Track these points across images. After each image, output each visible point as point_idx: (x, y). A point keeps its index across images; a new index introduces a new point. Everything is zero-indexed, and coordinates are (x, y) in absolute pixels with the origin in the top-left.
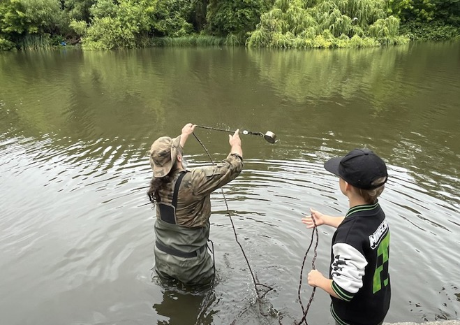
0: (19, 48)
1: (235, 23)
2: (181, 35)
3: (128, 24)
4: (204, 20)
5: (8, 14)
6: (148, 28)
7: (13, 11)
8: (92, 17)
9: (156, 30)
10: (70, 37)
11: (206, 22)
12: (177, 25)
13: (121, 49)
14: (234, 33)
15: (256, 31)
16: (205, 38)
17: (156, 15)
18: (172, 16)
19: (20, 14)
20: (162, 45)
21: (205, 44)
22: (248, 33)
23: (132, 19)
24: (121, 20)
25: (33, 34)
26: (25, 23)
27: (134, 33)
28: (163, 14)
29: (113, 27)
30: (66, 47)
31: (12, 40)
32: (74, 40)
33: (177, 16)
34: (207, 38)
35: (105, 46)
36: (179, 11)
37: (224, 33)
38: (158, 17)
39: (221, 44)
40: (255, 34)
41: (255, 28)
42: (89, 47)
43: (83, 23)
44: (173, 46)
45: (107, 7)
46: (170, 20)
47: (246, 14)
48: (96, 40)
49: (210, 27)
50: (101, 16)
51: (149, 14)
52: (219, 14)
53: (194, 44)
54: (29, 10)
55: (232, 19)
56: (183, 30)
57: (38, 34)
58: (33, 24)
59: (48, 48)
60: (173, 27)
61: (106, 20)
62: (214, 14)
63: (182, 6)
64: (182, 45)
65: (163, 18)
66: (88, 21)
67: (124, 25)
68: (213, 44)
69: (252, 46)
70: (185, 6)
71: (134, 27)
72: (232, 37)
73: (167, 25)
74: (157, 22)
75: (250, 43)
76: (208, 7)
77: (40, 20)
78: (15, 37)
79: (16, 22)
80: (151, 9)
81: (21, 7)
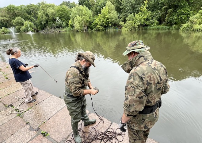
0: (106, 30)
1: (177, 21)
2: (154, 26)
3: (137, 23)
4: (164, 20)
5: (105, 21)
6: (143, 23)
7: (106, 20)
8: (126, 21)
9: (146, 24)
10: (119, 27)
13: (133, 30)
14: (175, 25)
15: (186, 24)
16: (163, 27)
17: (146, 19)
18: (152, 19)
19: (108, 20)
20: (146, 29)
21: (163, 29)
22: (182, 25)
23: (138, 21)
24: (135, 21)
25: (110, 26)
26: (109, 23)
27: (138, 25)
28: (149, 19)
29: (132, 23)
30: (117, 30)
31: (105, 28)
32: (120, 28)
33: (154, 19)
34: (164, 27)
35: (128, 30)
36: (155, 17)
37: (171, 25)
39: (169, 29)
40: (185, 25)
41: (186, 23)
42: (123, 30)
43: (123, 23)
44: (150, 29)
45: (131, 17)
47: (183, 17)
48: (126, 28)
49: (166, 23)
50: (129, 20)
51: (144, 19)
52: (171, 18)
53: (158, 29)
54: (110, 19)
55: (176, 19)
56: (155, 24)
57: (111, 26)
58: (110, 23)
59: (113, 30)
60: (152, 23)
61: (130, 22)
62: (169, 18)
63: (157, 15)
64: (153, 29)
66: (125, 22)
67: (135, 23)
68: (166, 29)
69: (182, 30)
70: (158, 15)
71: (138, 24)
72: (174, 26)
73: (150, 22)
74: (146, 21)
75: (182, 29)
76: (167, 15)
77: (112, 22)
78: (105, 27)
79: (106, 23)
80: (145, 17)
81: (108, 19)
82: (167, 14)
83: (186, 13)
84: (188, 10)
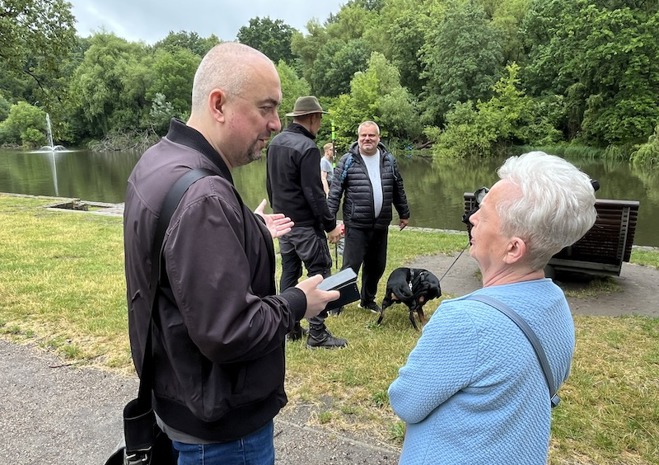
1: (620, 134)
2: (545, 143)
3: (486, 133)
4: (578, 127)
7: (370, 116)
8: (447, 123)
9: (516, 138)
10: (417, 142)
11: (581, 130)
12: (542, 132)
13: (473, 157)
14: (618, 145)
15: (646, 145)
16: (576, 148)
17: (518, 122)
18: (537, 122)
19: (376, 118)
21: (577, 156)
22: (637, 146)
23: (491, 127)
24: (479, 127)
25: (384, 138)
27: (492, 142)
28: (527, 120)
29: (469, 134)
30: (413, 152)
32: (420, 145)
33: (544, 122)
34: (581, 148)
35: (457, 154)
36: (546, 116)
37: (604, 144)
38: (520, 123)
39: (597, 157)
40: (645, 148)
41: (646, 140)
42: (439, 154)
43: (436, 129)
45: (465, 114)
46: (534, 126)
47: (636, 123)
48: (448, 148)
49: (585, 136)
50: (458, 123)
51: (511, 121)
52: (600, 122)
54: (384, 115)
55: (616, 129)
56: (549, 138)
57: (388, 138)
58: (385, 127)
59: (395, 152)
60: (537, 135)
61: (463, 128)
62: (593, 121)
63: (552, 110)
65: (526, 124)
66: (442, 127)
67: (481, 132)
68: (587, 157)
69: (637, 163)
70: (556, 111)
71: (491, 135)
72: (613, 150)
73: (530, 132)
74: (517, 128)
75: (636, 158)
76: (586, 112)
77: (392, 125)
80: (514, 116)
81: (378, 112)
82: (587, 108)
83: (644, 110)
84: (649, 103)
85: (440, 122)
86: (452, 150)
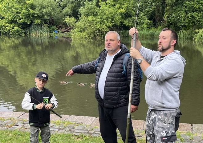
0: (26, 33)
2: (142, 29)
5: (23, 11)
6: (119, 24)
8: (80, 15)
11: (163, 20)
12: (140, 22)
13: (98, 38)
17: (125, 14)
19: (31, 11)
23: (108, 18)
25: (37, 25)
29: (95, 23)
31: (22, 28)
32: (64, 30)
35: (87, 36)
36: (142, 11)
37: (177, 29)
38: (127, 15)
40: (202, 32)
42: (76, 36)
43: (73, 19)
45: (91, 9)
48: (81, 32)
50: (88, 15)
51: (121, 14)
54: (37, 9)
57: (41, 25)
58: (38, 17)
59: (46, 34)
61: (90, 18)
62: (170, 15)
65: (130, 16)
66: (77, 18)
70: (148, 8)
73: (133, 21)
74: (125, 19)
75: (197, 38)
77: (43, 15)
78: (25, 26)
79: (28, 16)
80: (123, 11)
81: (32, 7)
85: (75, 14)
86: (84, 34)
